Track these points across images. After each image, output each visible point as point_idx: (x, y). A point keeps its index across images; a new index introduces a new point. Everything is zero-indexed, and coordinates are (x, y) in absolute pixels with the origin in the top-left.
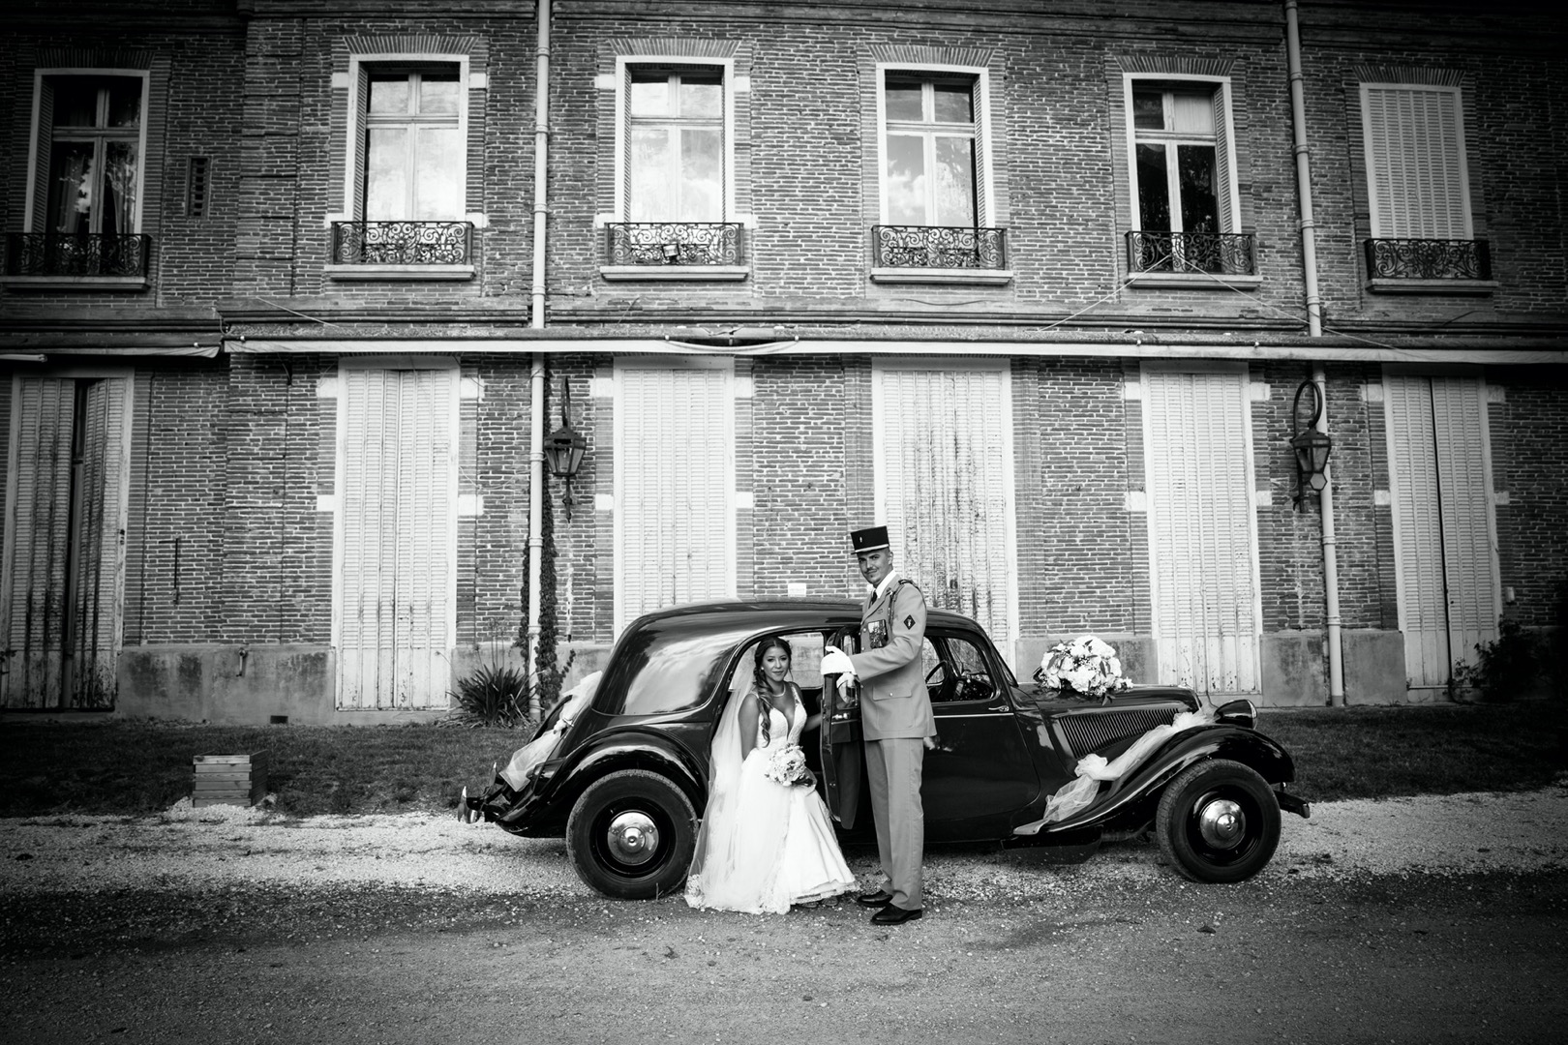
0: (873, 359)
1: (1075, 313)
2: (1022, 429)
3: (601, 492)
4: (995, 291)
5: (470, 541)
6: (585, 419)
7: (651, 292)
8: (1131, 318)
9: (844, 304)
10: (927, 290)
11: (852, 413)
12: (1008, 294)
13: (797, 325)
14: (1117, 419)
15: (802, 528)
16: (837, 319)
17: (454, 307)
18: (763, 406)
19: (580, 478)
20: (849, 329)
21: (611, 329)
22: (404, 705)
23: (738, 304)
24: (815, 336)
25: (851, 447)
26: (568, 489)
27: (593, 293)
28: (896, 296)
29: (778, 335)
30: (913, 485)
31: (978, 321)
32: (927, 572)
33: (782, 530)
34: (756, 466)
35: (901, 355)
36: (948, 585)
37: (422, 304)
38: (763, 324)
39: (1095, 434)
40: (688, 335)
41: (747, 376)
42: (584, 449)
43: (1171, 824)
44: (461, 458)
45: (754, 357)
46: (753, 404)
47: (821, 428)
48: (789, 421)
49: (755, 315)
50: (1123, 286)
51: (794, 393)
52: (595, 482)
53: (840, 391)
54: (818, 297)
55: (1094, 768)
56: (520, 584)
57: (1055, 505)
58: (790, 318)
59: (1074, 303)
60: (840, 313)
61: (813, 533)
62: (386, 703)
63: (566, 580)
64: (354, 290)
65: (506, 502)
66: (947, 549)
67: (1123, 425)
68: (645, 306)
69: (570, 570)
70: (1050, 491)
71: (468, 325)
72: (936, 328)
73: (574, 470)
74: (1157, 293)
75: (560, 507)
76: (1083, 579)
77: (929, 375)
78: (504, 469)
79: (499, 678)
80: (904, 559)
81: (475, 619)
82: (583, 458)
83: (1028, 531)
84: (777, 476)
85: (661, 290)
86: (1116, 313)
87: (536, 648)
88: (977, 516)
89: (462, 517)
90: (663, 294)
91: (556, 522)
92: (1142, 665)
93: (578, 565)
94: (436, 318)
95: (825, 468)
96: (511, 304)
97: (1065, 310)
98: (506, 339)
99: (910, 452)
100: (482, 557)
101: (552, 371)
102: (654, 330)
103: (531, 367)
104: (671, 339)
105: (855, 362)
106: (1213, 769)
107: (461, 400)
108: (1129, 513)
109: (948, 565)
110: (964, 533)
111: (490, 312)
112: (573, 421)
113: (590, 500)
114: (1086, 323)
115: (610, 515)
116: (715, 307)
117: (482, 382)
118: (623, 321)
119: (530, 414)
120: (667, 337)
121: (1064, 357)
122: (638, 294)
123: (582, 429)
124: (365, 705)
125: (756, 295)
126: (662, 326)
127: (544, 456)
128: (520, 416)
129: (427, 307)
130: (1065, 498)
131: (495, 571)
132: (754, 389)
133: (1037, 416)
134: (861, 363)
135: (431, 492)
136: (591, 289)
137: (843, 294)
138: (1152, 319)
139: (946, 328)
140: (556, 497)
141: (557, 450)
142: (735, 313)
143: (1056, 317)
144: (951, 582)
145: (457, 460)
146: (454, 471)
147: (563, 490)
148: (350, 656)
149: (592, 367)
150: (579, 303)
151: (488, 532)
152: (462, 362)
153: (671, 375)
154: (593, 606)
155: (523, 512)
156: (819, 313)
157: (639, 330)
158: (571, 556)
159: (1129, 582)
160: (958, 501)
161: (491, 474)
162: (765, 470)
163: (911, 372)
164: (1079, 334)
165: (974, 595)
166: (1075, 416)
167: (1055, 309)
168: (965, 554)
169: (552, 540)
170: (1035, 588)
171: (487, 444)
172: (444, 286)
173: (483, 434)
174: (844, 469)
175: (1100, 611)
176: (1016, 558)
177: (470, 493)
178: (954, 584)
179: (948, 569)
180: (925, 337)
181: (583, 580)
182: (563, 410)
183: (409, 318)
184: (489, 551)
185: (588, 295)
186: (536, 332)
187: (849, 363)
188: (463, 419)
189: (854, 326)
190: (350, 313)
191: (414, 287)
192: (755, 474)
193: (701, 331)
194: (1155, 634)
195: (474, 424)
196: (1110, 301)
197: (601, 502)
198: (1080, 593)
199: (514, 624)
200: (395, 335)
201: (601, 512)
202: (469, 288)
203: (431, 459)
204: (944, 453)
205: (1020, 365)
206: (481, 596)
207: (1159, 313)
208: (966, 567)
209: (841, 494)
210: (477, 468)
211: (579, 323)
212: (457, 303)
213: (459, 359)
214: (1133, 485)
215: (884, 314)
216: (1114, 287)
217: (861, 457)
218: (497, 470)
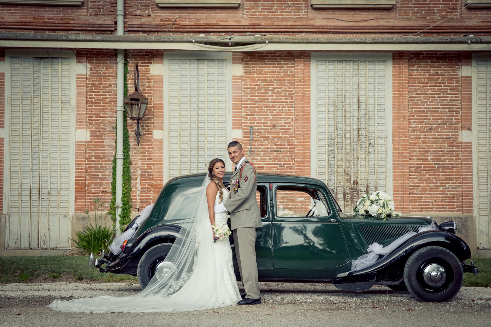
0: (312, 53)
1: (432, 25)
2: (398, 94)
3: (156, 129)
4: (385, 13)
5: (83, 155)
6: (147, 87)
7: (185, 14)
8: (467, 27)
9: (295, 22)
10: (344, 12)
11: (299, 85)
12: (392, 14)
13: (268, 34)
14: (456, 88)
15: (270, 150)
16: (291, 30)
17: (72, 22)
18: (248, 81)
19: (145, 120)
20: (298, 36)
21: (162, 36)
22: (45, 246)
23: (234, 22)
24: (278, 40)
25: (298, 104)
26: (138, 127)
27: (152, 14)
28: (326, 16)
29: (256, 40)
30: (333, 126)
31: (374, 31)
32: (340, 175)
33: (258, 151)
34: (244, 115)
35: (328, 51)
36: (352, 183)
37: (53, 19)
38: (249, 34)
39: (442, 97)
40: (205, 40)
41: (239, 63)
42: (147, 104)
43: (409, 274)
44: (77, 108)
45: (243, 52)
46: (242, 80)
47: (281, 93)
48: (263, 89)
49: (244, 28)
50: (464, 8)
51: (266, 73)
52: (153, 123)
53: (292, 72)
54: (280, 17)
55: (376, 248)
56: (111, 180)
57: (417, 138)
58: (264, 30)
59: (433, 19)
60: (293, 27)
61: (275, 152)
62: (34, 245)
63: (136, 178)
64: (13, 10)
65: (103, 134)
66: (352, 162)
67: (459, 91)
68: (181, 23)
69: (139, 172)
70: (414, 130)
71: (80, 32)
72: (349, 35)
73: (141, 116)
74: (485, 12)
75: (134, 137)
76: (432, 181)
77: (344, 63)
78: (101, 115)
79: (99, 231)
80: (327, 168)
81: (85, 199)
82: (146, 110)
83: (399, 153)
84: (256, 120)
85: (190, 13)
86: (458, 24)
87: (120, 215)
88: (370, 144)
89: (78, 142)
90: (191, 16)
91: (131, 145)
92: (467, 231)
93: (143, 169)
94: (61, 28)
95: (283, 116)
96: (104, 21)
97: (427, 23)
98: (102, 41)
99: (331, 107)
100: (89, 164)
101: (128, 60)
102: (186, 36)
103: (116, 57)
104: (196, 42)
105: (302, 55)
106: (430, 250)
107: (77, 75)
108: (461, 143)
109: (352, 172)
110: (362, 153)
111: (93, 25)
112: (141, 88)
113: (150, 133)
114: (439, 30)
115: (161, 142)
116: (221, 23)
117: (89, 65)
118: (169, 31)
119: (116, 84)
120: (194, 41)
121: (425, 51)
122: (177, 16)
123: (146, 93)
124: (23, 246)
125: (245, 16)
126: (191, 34)
127: (125, 108)
128: (110, 85)
129: (56, 21)
130: (423, 134)
131: (97, 172)
132: (243, 71)
133: (407, 86)
134: (305, 56)
135: (60, 128)
136: (151, 12)
137: (295, 15)
138: (481, 27)
139: (354, 35)
140: (131, 131)
141: (132, 104)
142: (232, 27)
143: (421, 27)
144: (354, 181)
145: (75, 110)
146: (73, 116)
147: (135, 127)
148: (14, 219)
149: (151, 57)
150: (143, 20)
151: (93, 150)
152: (77, 54)
153: (196, 62)
154: (152, 192)
155: (113, 139)
156: (281, 27)
157: (177, 36)
158: (139, 164)
159: (460, 183)
160: (359, 135)
161: (94, 118)
162: (249, 117)
163: (333, 61)
164: (435, 37)
165: (367, 189)
166: (430, 86)
167: (420, 23)
168: (362, 165)
169: (129, 155)
170: (403, 186)
171: (92, 101)
172: (65, 9)
173: (90, 95)
174: (293, 117)
175: (442, 200)
176: (392, 168)
177: (82, 128)
178: (356, 182)
179: (352, 174)
180: (341, 41)
181: (146, 177)
182: (135, 82)
183: (46, 28)
184: (93, 161)
185: (149, 16)
186: (119, 37)
187: (297, 56)
188: (78, 86)
189: (301, 34)
190: (11, 23)
191: (48, 9)
192: (243, 119)
193: (213, 38)
194: (475, 213)
195: (84, 90)
196: (455, 17)
197: (157, 134)
198: (430, 189)
199: (108, 202)
200: (39, 37)
201: (156, 140)
202: (80, 10)
203: (60, 109)
204: (352, 108)
205: (398, 56)
206: (88, 186)
207: (485, 24)
208: (363, 173)
209: (291, 131)
210: (86, 114)
211: (144, 32)
212: (73, 20)
213: (75, 52)
214: (464, 127)
215: (318, 27)
216: (458, 8)
217: (303, 110)
218: (98, 116)
